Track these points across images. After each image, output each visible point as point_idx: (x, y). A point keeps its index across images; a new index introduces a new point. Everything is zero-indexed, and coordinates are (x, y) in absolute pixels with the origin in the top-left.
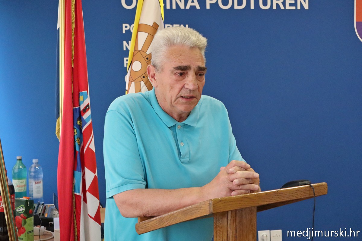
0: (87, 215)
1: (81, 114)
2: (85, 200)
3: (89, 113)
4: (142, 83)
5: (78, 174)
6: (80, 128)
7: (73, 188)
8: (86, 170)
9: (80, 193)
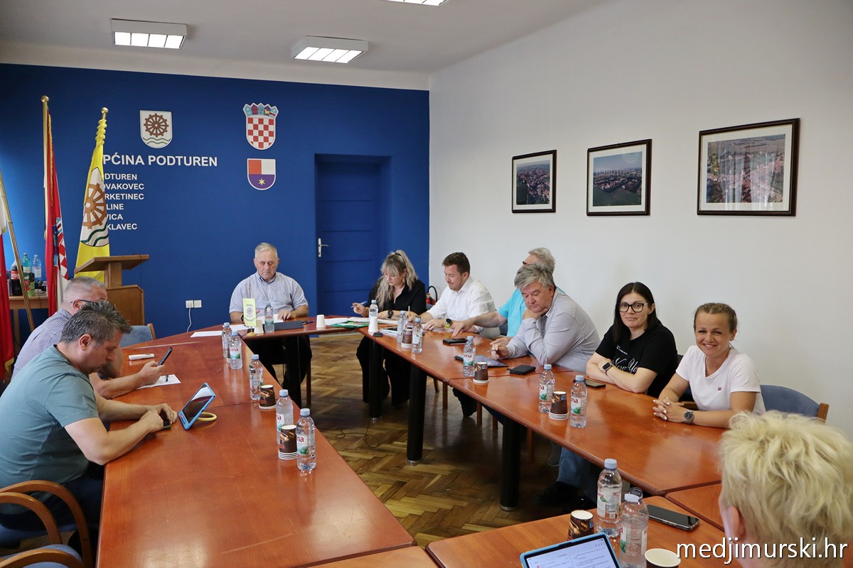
0: (61, 275)
1: (57, 228)
2: (60, 269)
3: (61, 227)
4: (91, 214)
5: (56, 257)
6: (57, 235)
7: (53, 263)
8: (60, 255)
9: (57, 265)
